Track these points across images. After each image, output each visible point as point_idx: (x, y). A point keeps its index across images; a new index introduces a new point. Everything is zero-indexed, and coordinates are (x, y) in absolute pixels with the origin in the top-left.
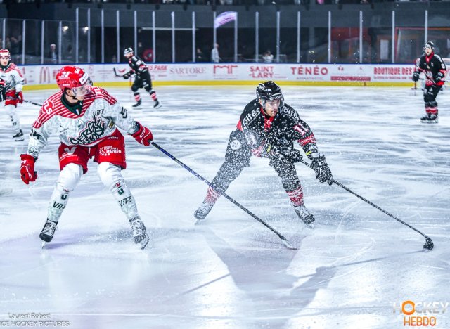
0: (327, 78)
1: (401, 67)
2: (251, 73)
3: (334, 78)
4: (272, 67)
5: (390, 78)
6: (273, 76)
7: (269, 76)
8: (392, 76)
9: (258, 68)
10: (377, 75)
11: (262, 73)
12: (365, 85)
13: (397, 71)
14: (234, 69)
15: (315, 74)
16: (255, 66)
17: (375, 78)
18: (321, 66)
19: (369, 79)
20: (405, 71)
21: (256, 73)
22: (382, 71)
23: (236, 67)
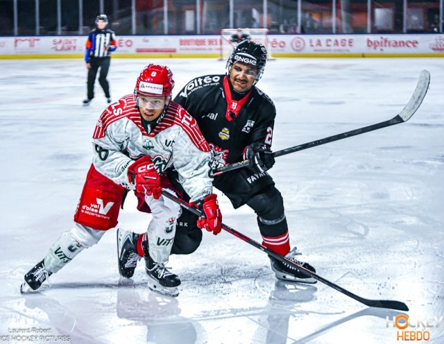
0: (132, 50)
1: (207, 38)
2: (54, 46)
3: (139, 51)
4: (75, 40)
5: (197, 49)
6: (77, 49)
7: (72, 49)
8: (197, 47)
9: (60, 41)
10: (183, 47)
11: (66, 46)
12: (171, 57)
13: (203, 42)
14: (36, 43)
15: (121, 46)
16: (58, 38)
17: (181, 49)
18: (125, 38)
19: (174, 51)
20: (211, 42)
21: (59, 46)
22: (187, 42)
23: (38, 40)
